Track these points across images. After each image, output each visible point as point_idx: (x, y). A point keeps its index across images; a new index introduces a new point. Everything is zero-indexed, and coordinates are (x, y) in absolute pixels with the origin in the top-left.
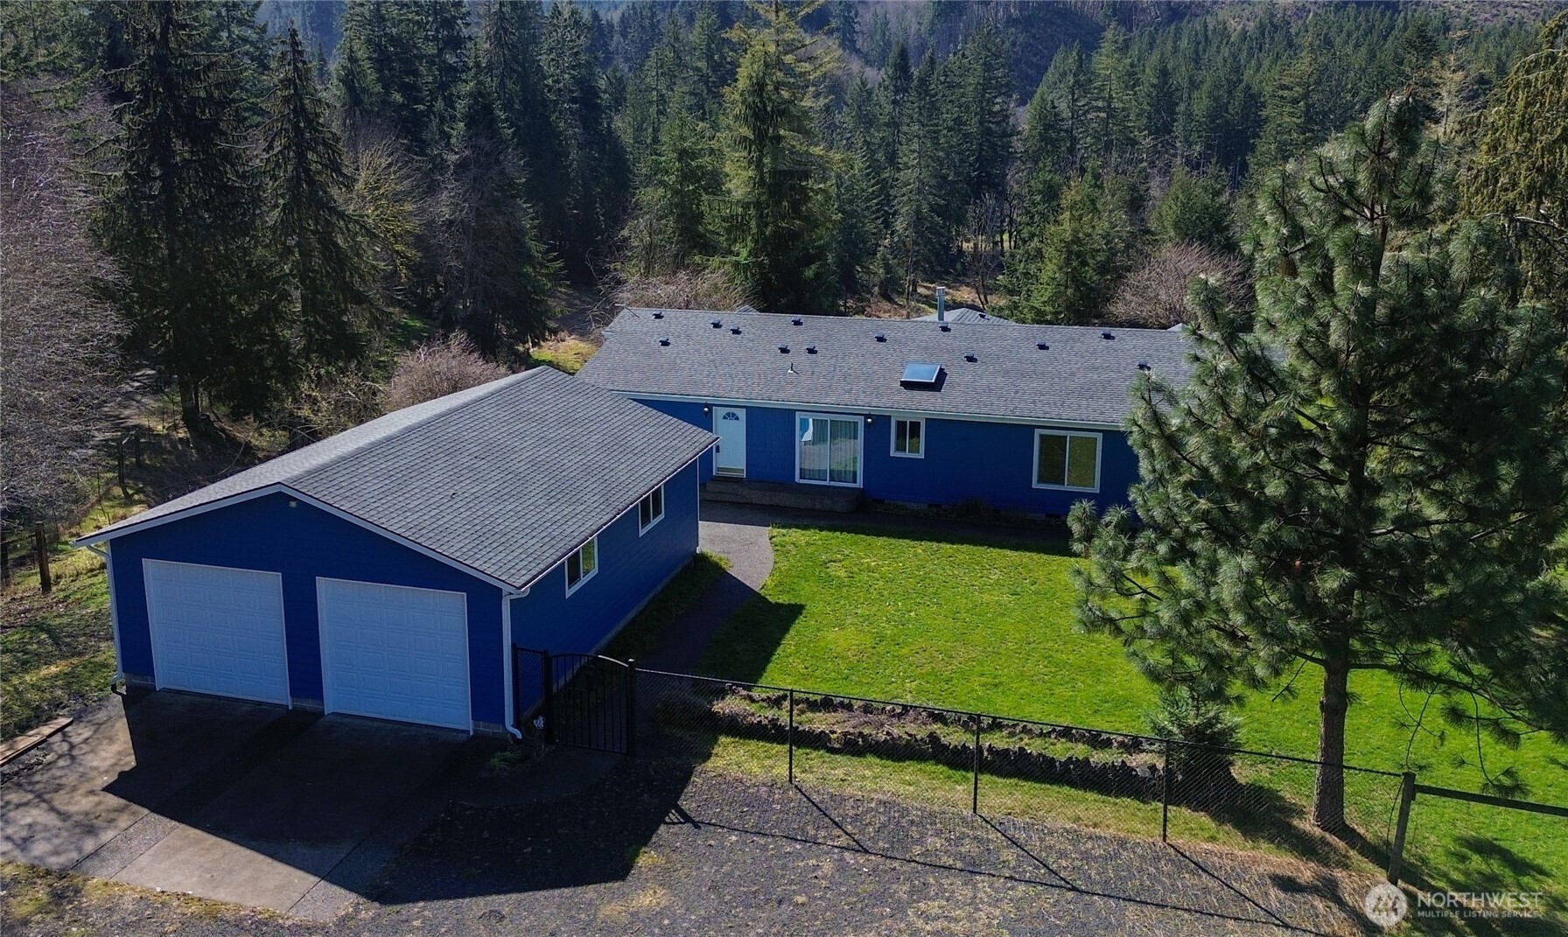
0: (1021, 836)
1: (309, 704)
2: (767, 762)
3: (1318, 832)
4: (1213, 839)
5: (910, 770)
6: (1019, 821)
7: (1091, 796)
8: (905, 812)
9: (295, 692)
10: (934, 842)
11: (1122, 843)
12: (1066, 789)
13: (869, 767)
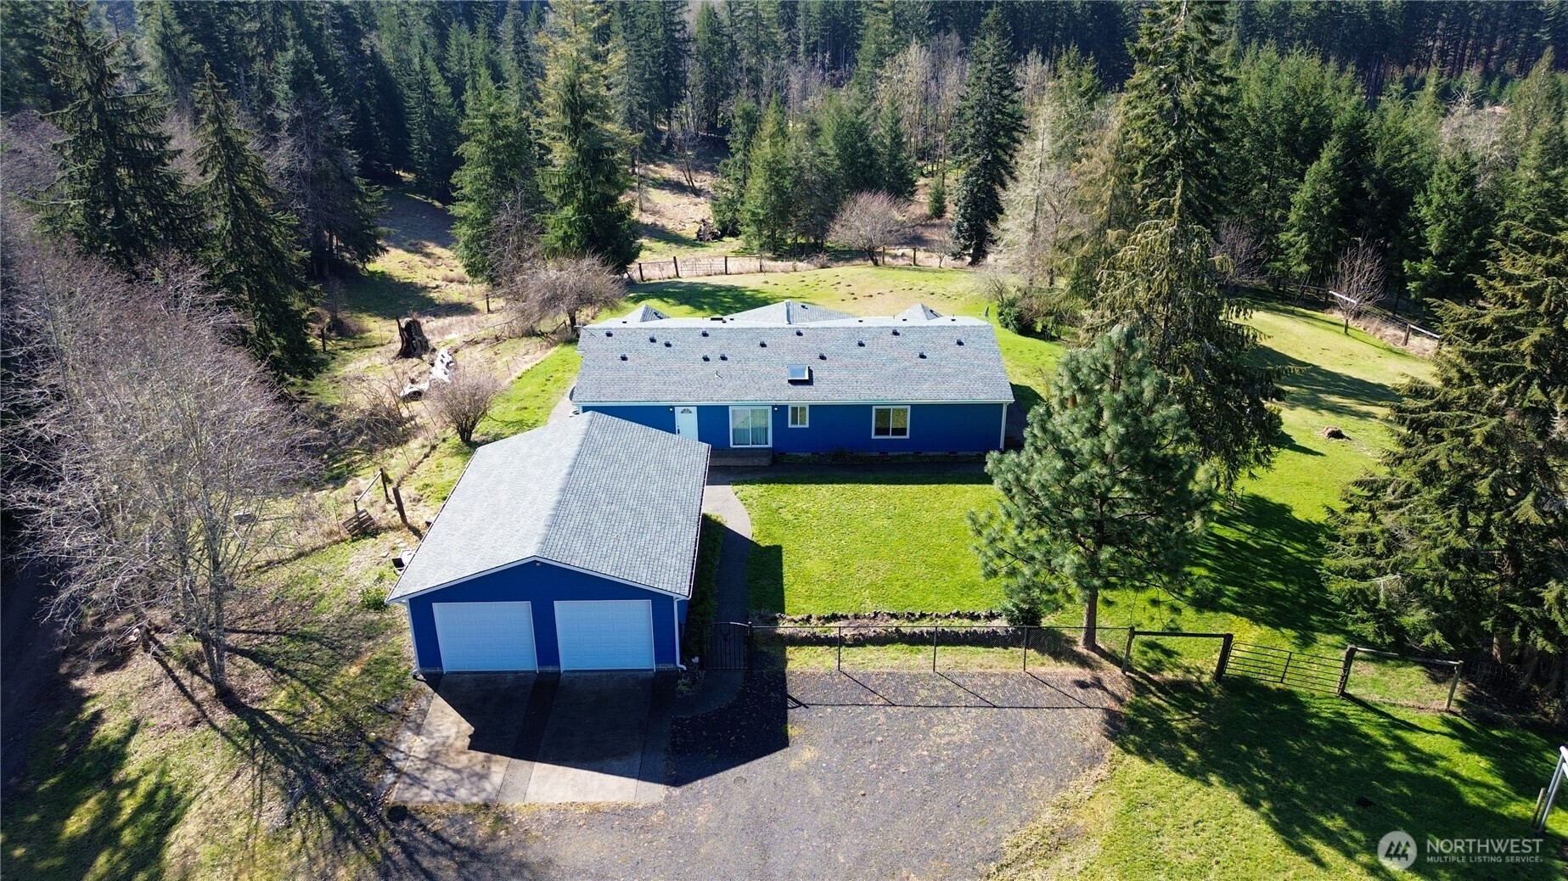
0: (960, 681)
1: (550, 669)
2: (820, 659)
3: (1085, 652)
4: (1043, 664)
5: (891, 648)
6: (956, 671)
7: (981, 649)
8: (901, 677)
9: (539, 664)
10: (924, 693)
11: (1006, 675)
12: (968, 648)
13: (871, 652)
